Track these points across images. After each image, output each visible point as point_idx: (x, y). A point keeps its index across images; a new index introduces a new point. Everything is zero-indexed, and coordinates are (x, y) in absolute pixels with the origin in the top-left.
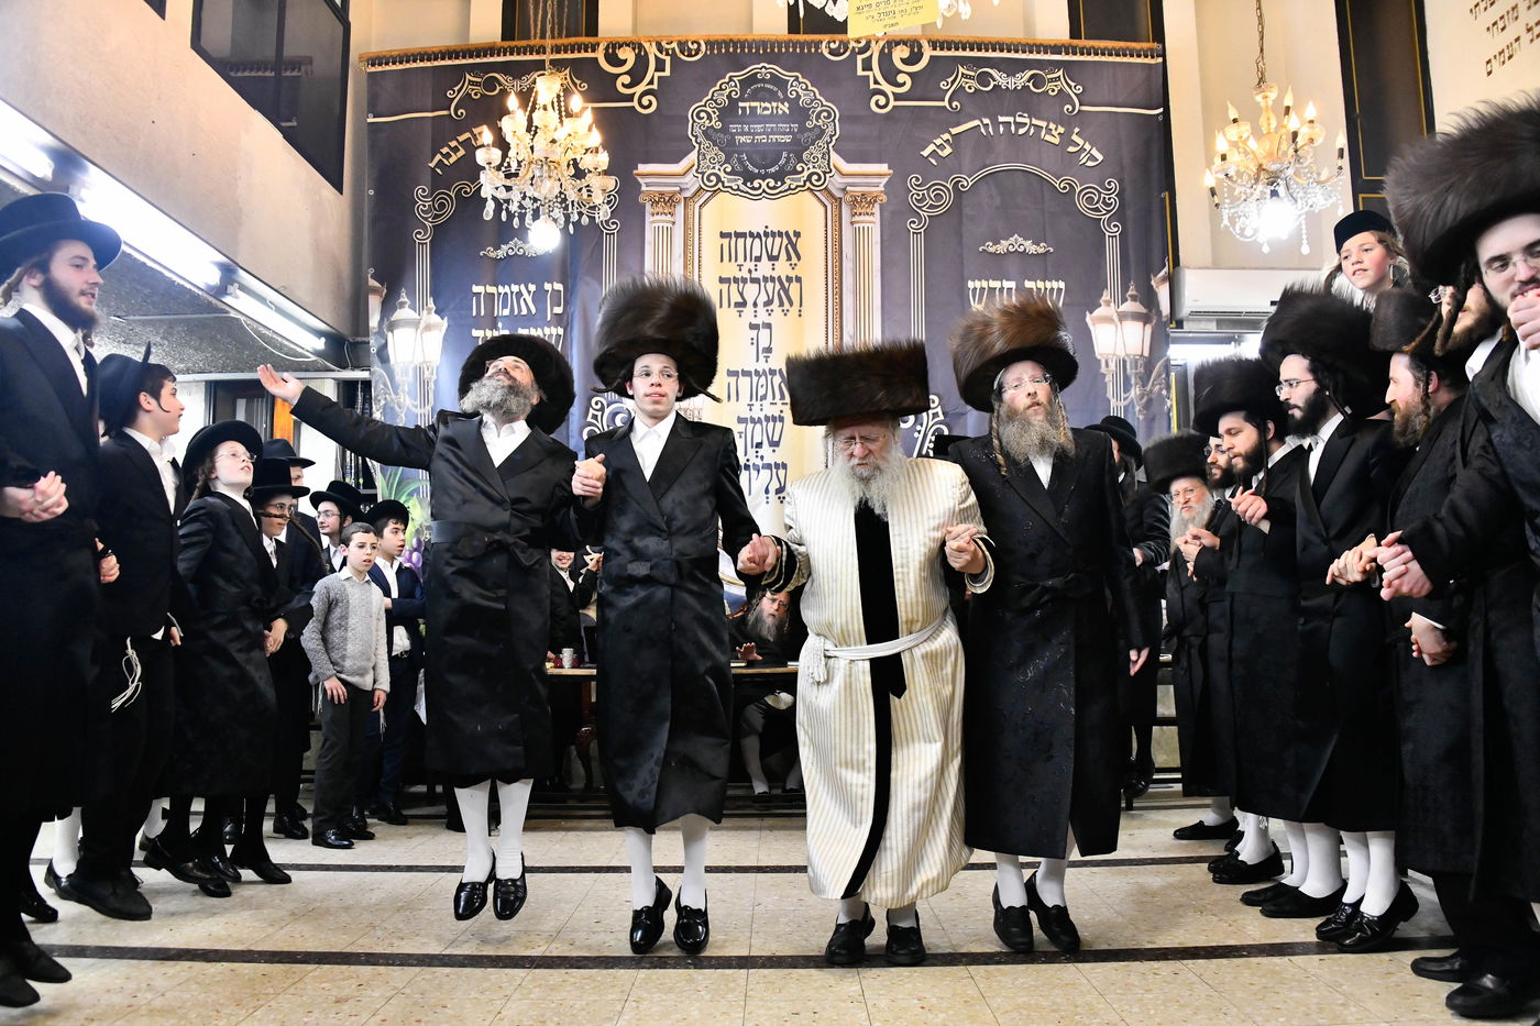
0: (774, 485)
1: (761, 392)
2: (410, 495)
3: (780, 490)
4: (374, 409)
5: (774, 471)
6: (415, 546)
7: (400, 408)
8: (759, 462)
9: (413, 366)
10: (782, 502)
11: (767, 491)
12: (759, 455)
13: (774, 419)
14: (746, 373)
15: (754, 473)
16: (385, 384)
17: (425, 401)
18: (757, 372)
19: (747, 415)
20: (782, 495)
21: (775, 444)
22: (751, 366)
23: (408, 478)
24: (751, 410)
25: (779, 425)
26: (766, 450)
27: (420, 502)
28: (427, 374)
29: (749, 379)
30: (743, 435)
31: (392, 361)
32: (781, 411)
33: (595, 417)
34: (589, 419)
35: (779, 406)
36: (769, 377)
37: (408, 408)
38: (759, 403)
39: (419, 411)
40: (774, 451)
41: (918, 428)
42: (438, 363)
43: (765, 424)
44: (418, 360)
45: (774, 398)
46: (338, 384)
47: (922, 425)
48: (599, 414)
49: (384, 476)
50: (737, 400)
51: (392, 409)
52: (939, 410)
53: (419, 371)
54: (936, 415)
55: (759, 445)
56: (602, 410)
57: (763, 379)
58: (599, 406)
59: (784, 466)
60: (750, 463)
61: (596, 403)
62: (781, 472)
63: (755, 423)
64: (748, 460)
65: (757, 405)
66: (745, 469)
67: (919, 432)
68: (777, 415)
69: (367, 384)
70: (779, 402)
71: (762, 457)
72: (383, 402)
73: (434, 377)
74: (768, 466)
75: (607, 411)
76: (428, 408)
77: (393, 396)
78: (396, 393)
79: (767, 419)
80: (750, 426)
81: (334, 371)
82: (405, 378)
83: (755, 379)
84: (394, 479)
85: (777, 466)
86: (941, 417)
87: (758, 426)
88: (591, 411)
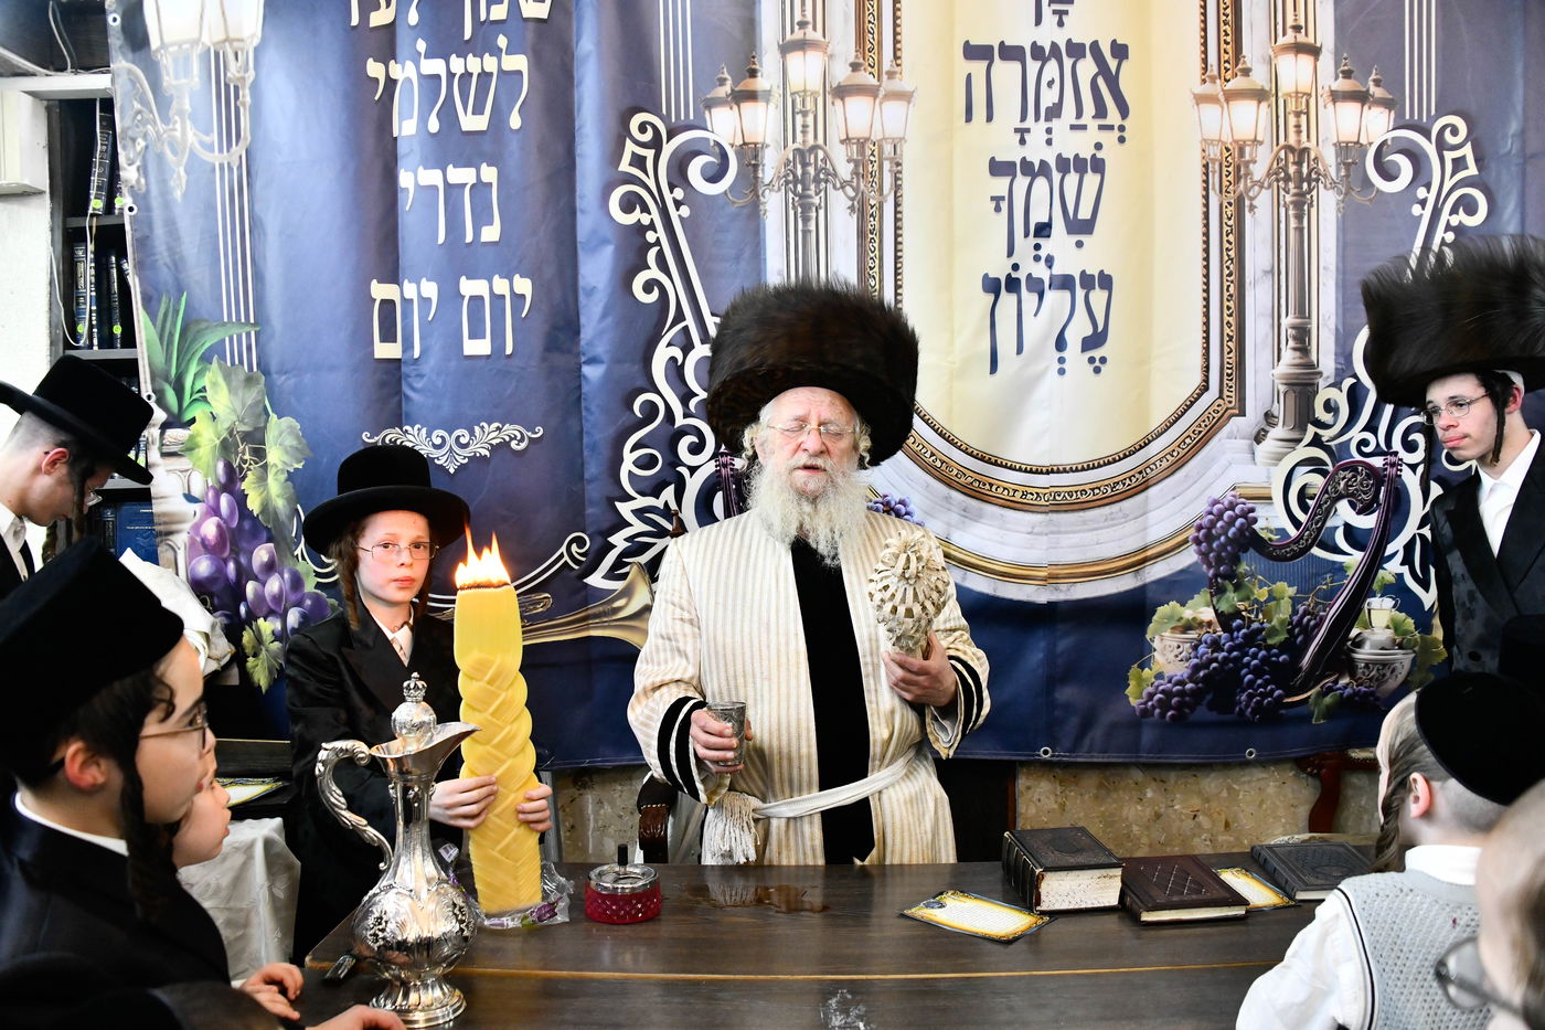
0: (1080, 329)
1: (1049, 98)
2: (206, 359)
3: (1095, 340)
4: (122, 159)
5: (1080, 293)
6: (223, 480)
7: (175, 153)
8: (1041, 271)
9: (199, 49)
10: (1097, 370)
11: (1061, 344)
12: (1043, 253)
13: (1080, 165)
14: (1011, 53)
15: (1030, 299)
16: (144, 102)
17: (231, 133)
18: (1037, 52)
19: (1014, 154)
20: (1097, 353)
21: (1081, 228)
22: (1023, 36)
23: (198, 321)
24: (1023, 142)
25: (1092, 180)
26: (1059, 243)
27: (227, 377)
28: (234, 70)
29: (1017, 66)
30: (1004, 205)
31: (154, 43)
32: (1098, 146)
33: (639, 161)
34: (625, 166)
35: (1093, 134)
36: (1068, 62)
37: (192, 154)
38: (1043, 125)
39: (216, 158)
40: (1079, 244)
41: (1421, 193)
42: (256, 41)
43: (1056, 176)
44: (212, 36)
45: (1079, 114)
46: (48, 109)
47: (1428, 186)
48: (649, 154)
49: (152, 315)
50: (990, 118)
51: (160, 157)
52: (1467, 151)
53: (215, 61)
54: (1459, 164)
55: (1043, 230)
56: (656, 144)
57: (1052, 66)
58: (648, 136)
59: (1106, 282)
60: (1021, 275)
61: (642, 128)
62: (1098, 297)
63: (1034, 177)
64: (1016, 267)
65: (1038, 130)
66: (1009, 290)
67: (1423, 203)
68: (1086, 154)
69: (108, 105)
70: (1093, 125)
71: (1050, 261)
72: (141, 143)
73: (249, 82)
74: (1065, 283)
75: (668, 149)
76: (239, 150)
77: (161, 127)
78: (166, 120)
79: (1063, 165)
80: (1022, 182)
81: (33, 75)
82: (183, 81)
83: (1033, 66)
84: (174, 324)
85: (1087, 281)
86: (1472, 170)
87: (1041, 182)
88: (630, 147)
